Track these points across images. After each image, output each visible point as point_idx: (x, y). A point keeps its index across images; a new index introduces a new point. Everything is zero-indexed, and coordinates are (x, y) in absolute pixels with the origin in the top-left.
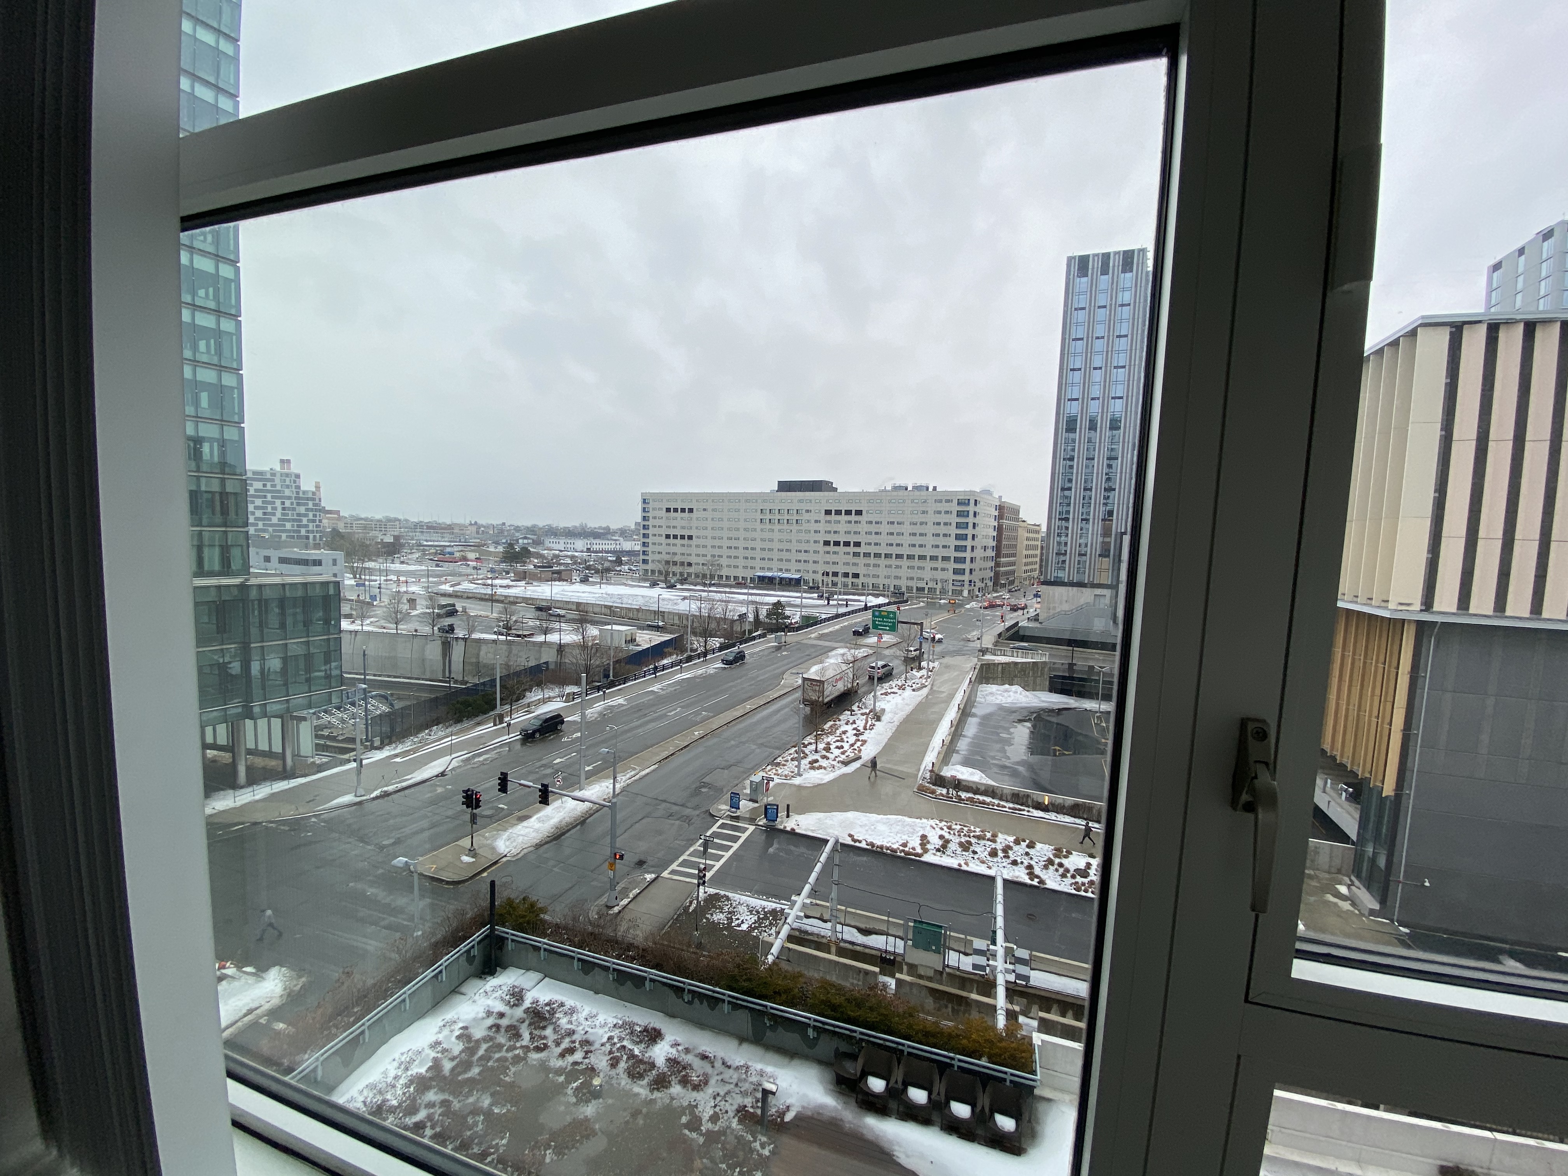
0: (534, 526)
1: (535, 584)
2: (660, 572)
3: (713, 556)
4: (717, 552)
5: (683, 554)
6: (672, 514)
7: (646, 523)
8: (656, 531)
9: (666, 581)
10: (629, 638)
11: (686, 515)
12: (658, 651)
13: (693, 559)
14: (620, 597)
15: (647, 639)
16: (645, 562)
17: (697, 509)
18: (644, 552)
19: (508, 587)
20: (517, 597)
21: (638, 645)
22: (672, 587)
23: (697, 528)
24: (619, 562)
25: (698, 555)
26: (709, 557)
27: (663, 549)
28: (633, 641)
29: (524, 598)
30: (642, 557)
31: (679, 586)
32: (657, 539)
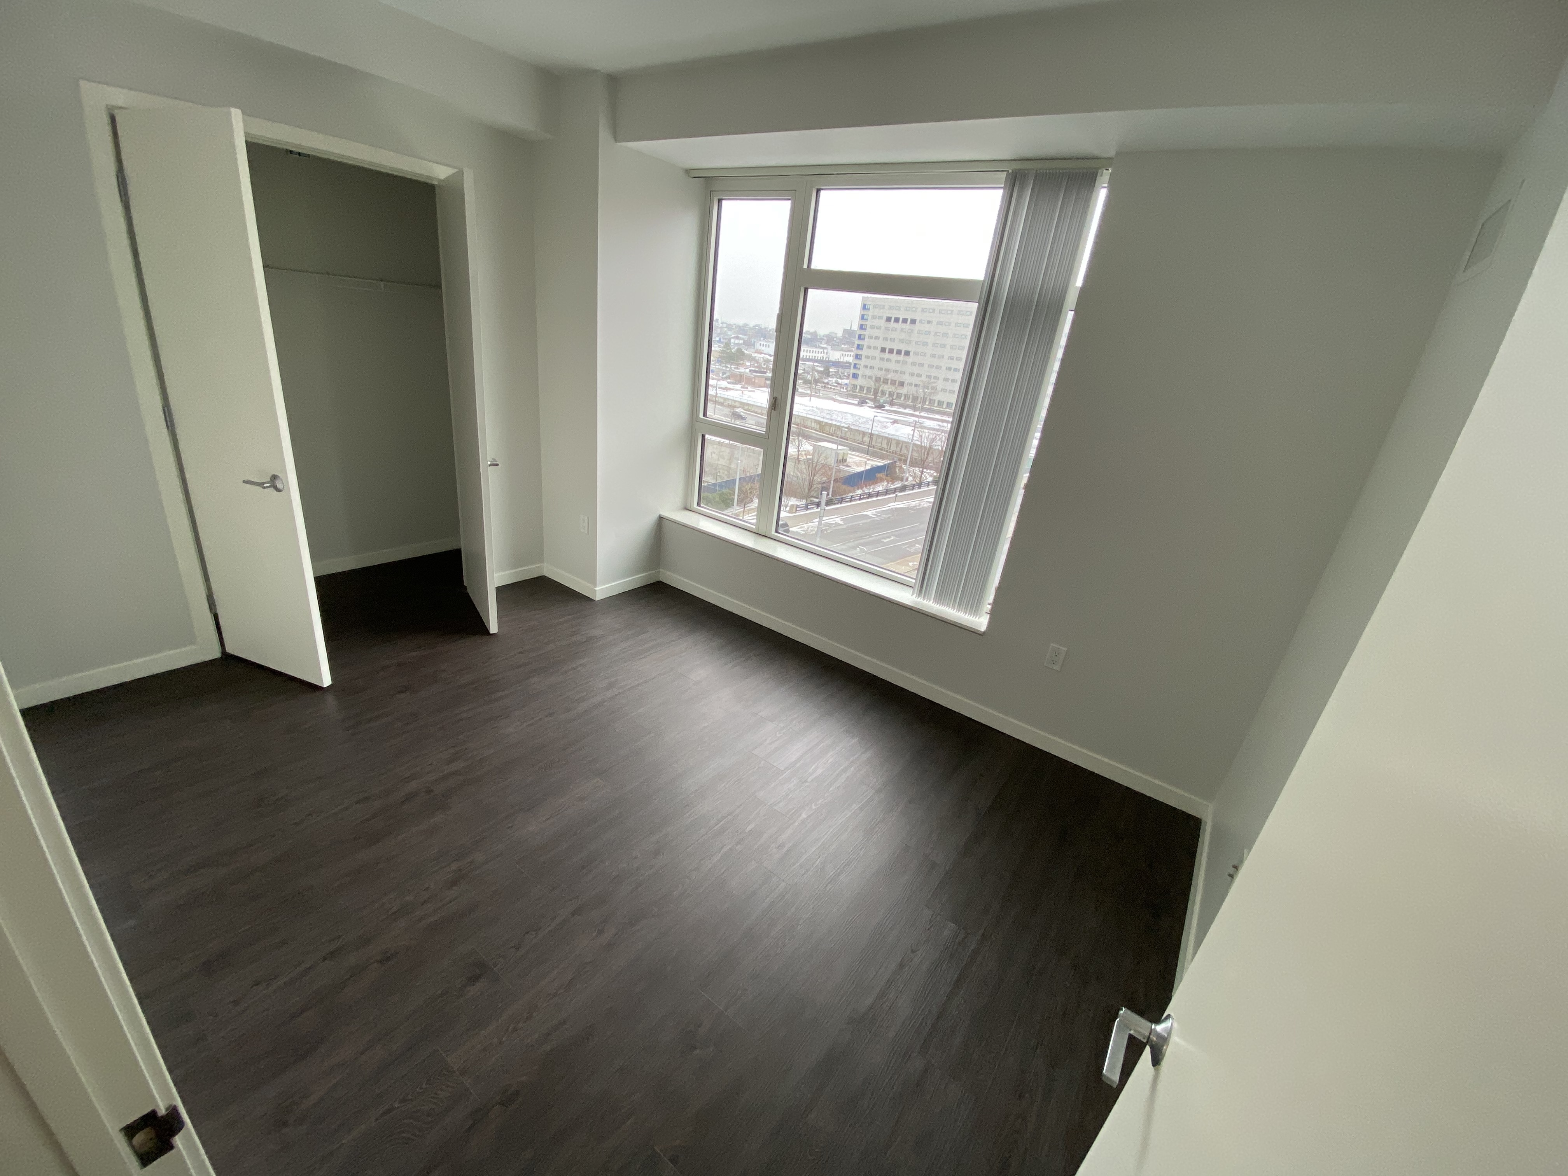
0: (746, 325)
1: (750, 389)
2: (869, 390)
3: (929, 377)
4: (934, 373)
5: (896, 372)
6: (892, 324)
7: (862, 332)
8: (873, 342)
9: (874, 400)
10: (840, 458)
11: (907, 326)
12: (871, 476)
13: (907, 379)
14: (831, 412)
15: (858, 463)
16: (855, 376)
17: (921, 321)
18: (855, 365)
19: (727, 389)
20: (735, 401)
21: (847, 466)
22: (880, 407)
23: (917, 343)
24: (827, 373)
25: (912, 374)
26: (924, 378)
27: (877, 363)
28: (844, 461)
29: (741, 403)
30: (852, 371)
31: (887, 407)
32: (871, 352)
